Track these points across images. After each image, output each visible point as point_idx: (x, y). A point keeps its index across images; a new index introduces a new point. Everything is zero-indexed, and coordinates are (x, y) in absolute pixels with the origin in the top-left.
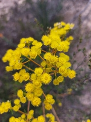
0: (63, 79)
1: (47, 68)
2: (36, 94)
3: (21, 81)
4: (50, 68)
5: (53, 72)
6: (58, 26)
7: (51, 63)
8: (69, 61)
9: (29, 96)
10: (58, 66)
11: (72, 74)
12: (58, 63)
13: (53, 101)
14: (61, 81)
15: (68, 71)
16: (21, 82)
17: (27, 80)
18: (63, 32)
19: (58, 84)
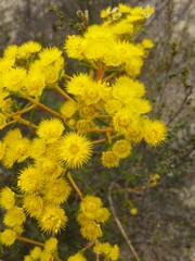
0: (130, 148)
1: (81, 121)
2: (49, 196)
3: (9, 163)
4: (90, 119)
5: (104, 133)
6: (111, 15)
7: (88, 103)
8: (146, 97)
9: (31, 203)
10: (111, 112)
11: (155, 132)
12: (109, 102)
13: (104, 214)
14: (124, 156)
15: (142, 125)
16: (11, 165)
17: (24, 158)
18: (125, 27)
19: (116, 164)
